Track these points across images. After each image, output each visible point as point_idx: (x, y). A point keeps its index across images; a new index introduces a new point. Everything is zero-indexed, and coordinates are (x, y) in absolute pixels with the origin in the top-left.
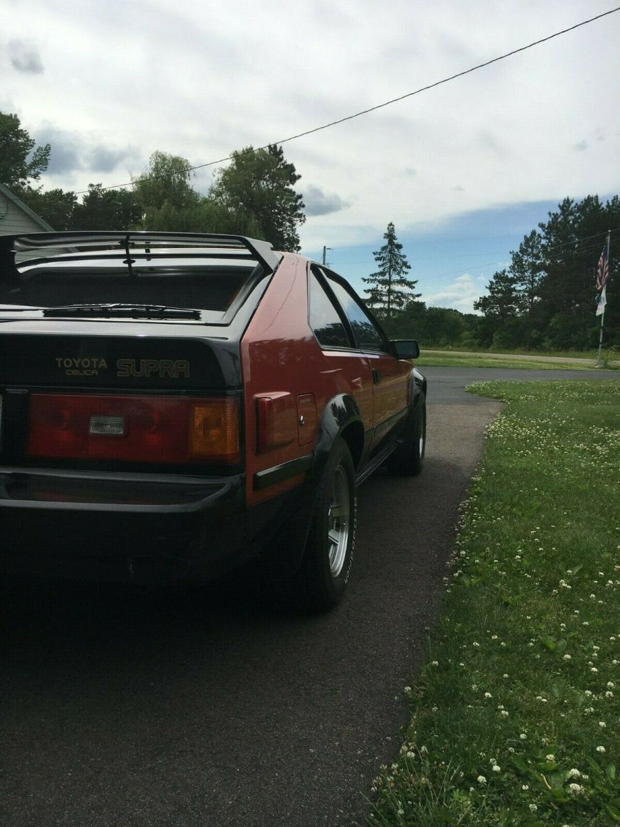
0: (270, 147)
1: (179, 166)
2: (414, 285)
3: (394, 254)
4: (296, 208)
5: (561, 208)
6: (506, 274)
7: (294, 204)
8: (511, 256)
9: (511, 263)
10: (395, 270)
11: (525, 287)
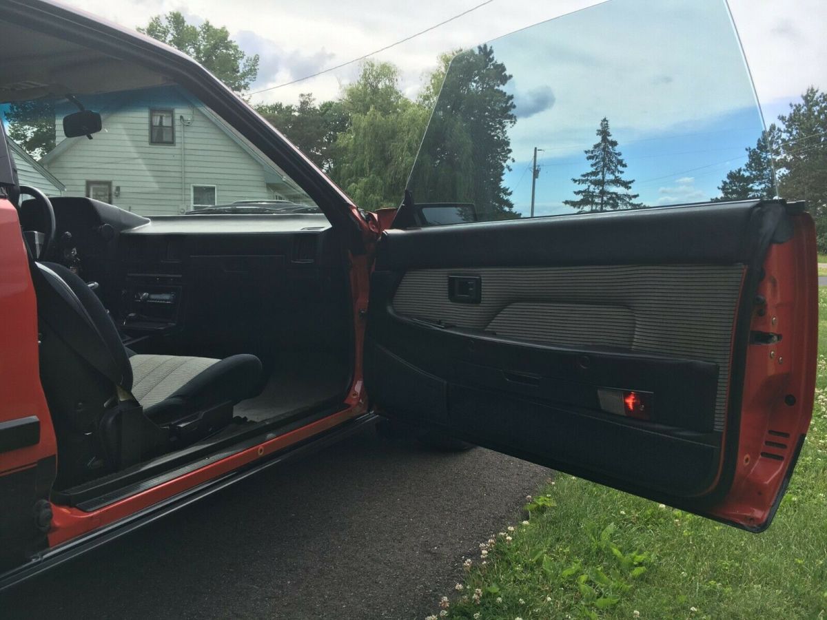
0: (479, 47)
1: (387, 71)
2: (630, 185)
3: (608, 152)
4: (507, 109)
5: (805, 98)
6: (742, 173)
7: (504, 105)
8: (748, 153)
9: (747, 160)
10: (609, 169)
11: (763, 186)
